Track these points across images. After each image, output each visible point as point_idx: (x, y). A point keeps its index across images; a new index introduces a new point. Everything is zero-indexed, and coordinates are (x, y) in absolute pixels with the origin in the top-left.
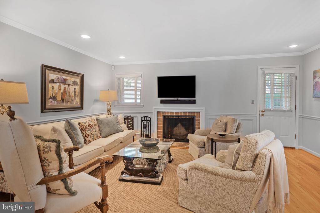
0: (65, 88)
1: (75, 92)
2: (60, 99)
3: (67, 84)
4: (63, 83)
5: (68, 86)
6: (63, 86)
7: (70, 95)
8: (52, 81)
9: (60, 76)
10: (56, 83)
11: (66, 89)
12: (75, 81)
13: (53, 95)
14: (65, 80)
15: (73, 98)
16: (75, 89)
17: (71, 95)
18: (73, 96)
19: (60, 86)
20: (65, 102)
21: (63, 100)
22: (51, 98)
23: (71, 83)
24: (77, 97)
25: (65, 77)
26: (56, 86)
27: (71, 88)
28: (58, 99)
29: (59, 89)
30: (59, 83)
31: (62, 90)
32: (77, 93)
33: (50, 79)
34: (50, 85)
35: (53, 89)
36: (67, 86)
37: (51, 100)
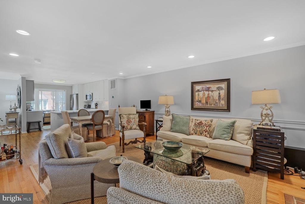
0: (208, 94)
1: (220, 96)
2: (205, 102)
3: (211, 91)
4: (207, 90)
5: (212, 92)
6: (206, 93)
7: (213, 99)
8: (198, 91)
9: (204, 86)
10: (201, 91)
11: (210, 95)
12: (219, 87)
13: (198, 100)
14: (209, 88)
15: (217, 101)
16: (219, 93)
17: (215, 98)
18: (218, 99)
19: (204, 93)
20: (209, 104)
21: (207, 103)
22: (197, 101)
23: (215, 89)
24: (223, 100)
25: (208, 86)
26: (201, 94)
27: (214, 94)
28: (202, 102)
29: (204, 94)
30: (203, 91)
31: (206, 96)
32: (222, 97)
33: (196, 90)
34: (197, 94)
35: (199, 95)
36: (210, 92)
37: (197, 103)
